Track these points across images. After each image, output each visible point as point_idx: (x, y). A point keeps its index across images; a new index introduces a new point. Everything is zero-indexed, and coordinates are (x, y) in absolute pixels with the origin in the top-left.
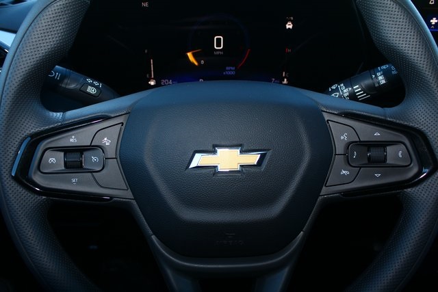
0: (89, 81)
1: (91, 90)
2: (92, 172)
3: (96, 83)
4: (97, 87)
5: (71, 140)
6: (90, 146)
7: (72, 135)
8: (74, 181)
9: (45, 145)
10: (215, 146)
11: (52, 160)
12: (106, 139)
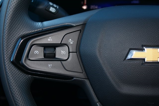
0: (51, 4)
1: (52, 10)
2: (61, 60)
3: (55, 6)
4: (56, 8)
5: (49, 40)
6: (61, 44)
7: (49, 37)
8: (50, 66)
9: (32, 43)
10: (143, 46)
11: (36, 52)
12: (70, 40)
